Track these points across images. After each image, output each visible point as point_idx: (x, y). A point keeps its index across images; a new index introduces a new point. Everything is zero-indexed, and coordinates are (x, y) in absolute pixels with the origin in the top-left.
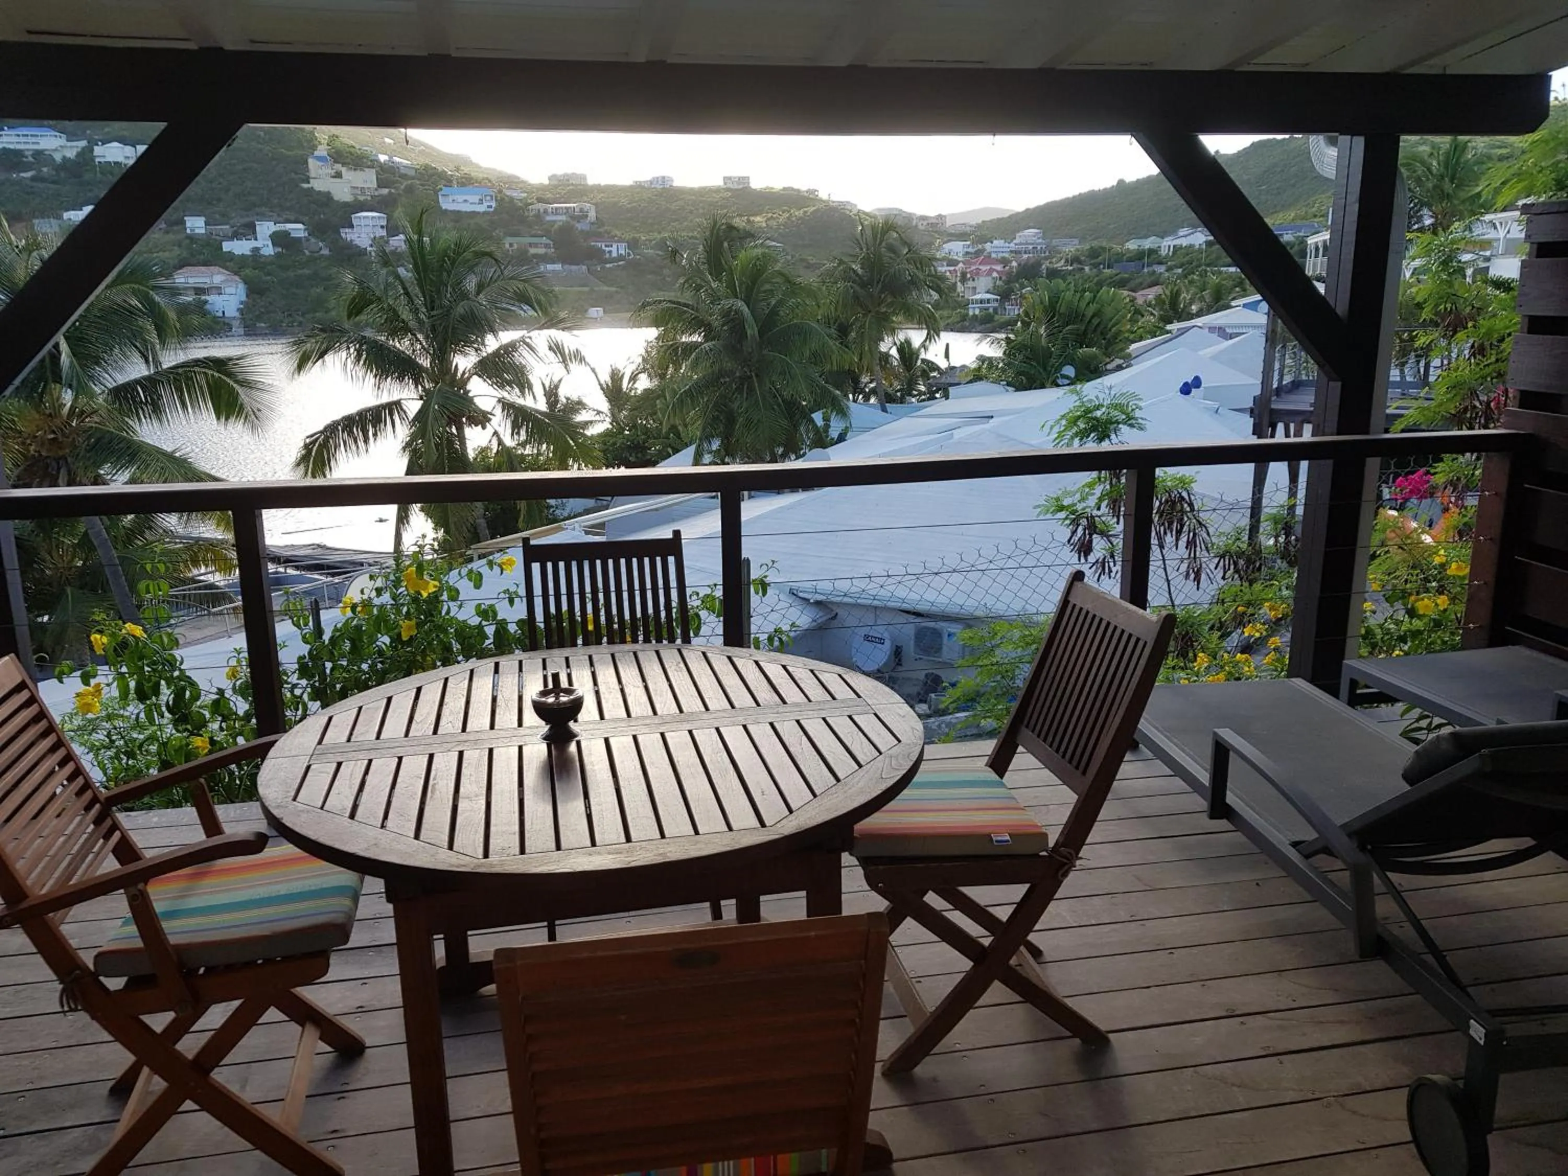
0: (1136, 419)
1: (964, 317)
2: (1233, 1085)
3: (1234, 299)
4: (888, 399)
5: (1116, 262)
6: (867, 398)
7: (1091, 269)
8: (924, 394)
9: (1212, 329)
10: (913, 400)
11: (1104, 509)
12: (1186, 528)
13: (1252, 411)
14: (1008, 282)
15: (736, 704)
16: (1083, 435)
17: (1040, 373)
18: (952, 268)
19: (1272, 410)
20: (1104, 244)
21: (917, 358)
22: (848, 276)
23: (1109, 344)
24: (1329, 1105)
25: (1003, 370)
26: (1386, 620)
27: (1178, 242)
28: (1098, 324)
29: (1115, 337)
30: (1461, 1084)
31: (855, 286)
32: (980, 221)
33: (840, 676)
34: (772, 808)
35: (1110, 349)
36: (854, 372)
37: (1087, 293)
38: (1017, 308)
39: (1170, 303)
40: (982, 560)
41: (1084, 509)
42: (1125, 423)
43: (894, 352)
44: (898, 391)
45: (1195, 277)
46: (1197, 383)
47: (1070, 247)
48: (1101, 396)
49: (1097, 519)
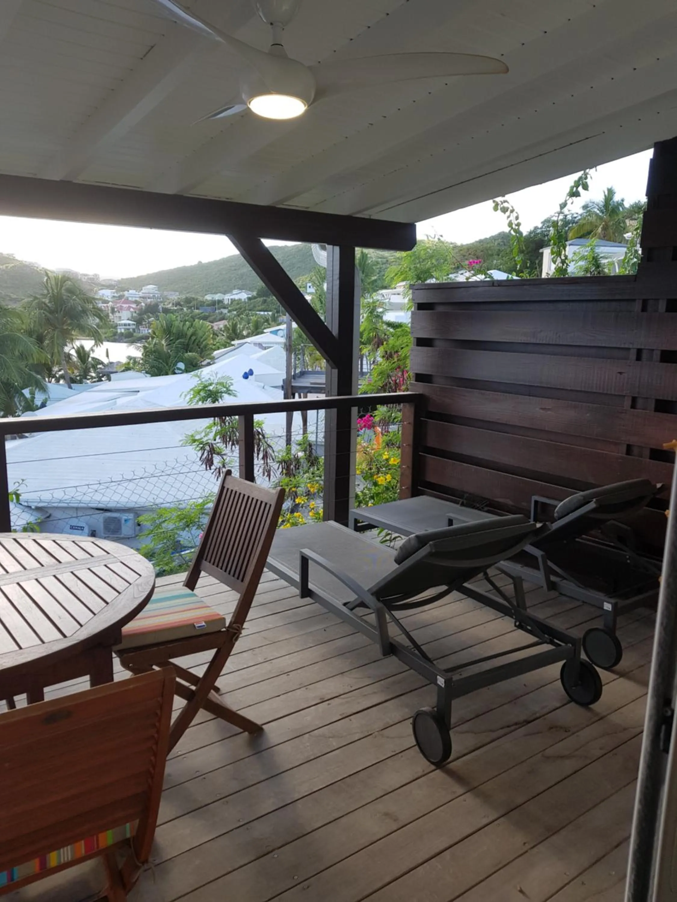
0: (231, 391)
1: (115, 334)
2: (329, 737)
3: (265, 328)
4: (72, 381)
5: (201, 306)
6: (58, 381)
7: (187, 309)
8: (95, 378)
9: (255, 344)
10: (88, 381)
11: (218, 440)
12: (262, 449)
13: (283, 387)
14: (140, 314)
15: (26, 567)
16: (204, 399)
17: (164, 366)
18: (105, 305)
19: (292, 386)
20: (193, 296)
21: (89, 356)
22: (41, 306)
23: (202, 351)
24: (376, 737)
25: (143, 365)
26: (364, 489)
27: (233, 297)
28: (195, 340)
29: (205, 346)
30: (435, 709)
31: (45, 312)
32: (120, 279)
33: (93, 542)
34: (68, 626)
35: (203, 354)
36: (48, 364)
37: (187, 323)
38: (146, 329)
39: (232, 330)
40: (157, 471)
41: (207, 440)
42: (226, 393)
43: (73, 352)
44: (78, 376)
45: (243, 316)
46: (251, 372)
47: (175, 297)
48: (212, 378)
49: (214, 445)
